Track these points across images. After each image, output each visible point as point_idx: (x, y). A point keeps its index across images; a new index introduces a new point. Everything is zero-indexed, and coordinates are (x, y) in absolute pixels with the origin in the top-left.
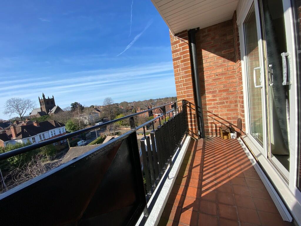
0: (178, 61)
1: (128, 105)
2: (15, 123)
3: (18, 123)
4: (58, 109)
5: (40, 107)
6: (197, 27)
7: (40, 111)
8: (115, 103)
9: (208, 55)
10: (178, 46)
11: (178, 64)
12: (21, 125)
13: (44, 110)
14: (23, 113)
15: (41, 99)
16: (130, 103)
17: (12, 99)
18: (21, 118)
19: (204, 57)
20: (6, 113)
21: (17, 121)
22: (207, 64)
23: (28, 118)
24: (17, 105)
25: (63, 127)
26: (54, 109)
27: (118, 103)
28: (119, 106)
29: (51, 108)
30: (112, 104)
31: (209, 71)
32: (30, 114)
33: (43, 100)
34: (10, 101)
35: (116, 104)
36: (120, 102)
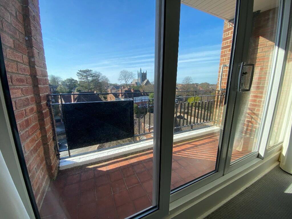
0: (226, 50)
1: (208, 87)
2: (123, 88)
3: (124, 88)
4: (148, 82)
5: (137, 79)
6: (257, 10)
7: (137, 81)
8: (194, 83)
9: (266, 43)
10: (230, 33)
11: (226, 53)
12: (125, 89)
13: (140, 81)
14: (128, 81)
15: (139, 72)
16: (212, 85)
17: (124, 70)
18: (126, 84)
19: (261, 45)
20: (119, 80)
21: (124, 86)
22: (262, 54)
23: (130, 85)
24: (125, 75)
25: (147, 97)
26: (145, 82)
27: (198, 84)
28: (199, 86)
29: (144, 80)
30: (191, 83)
31: (262, 63)
32: (131, 83)
33: (140, 74)
34: (122, 72)
35: (196, 84)
36: (201, 83)
